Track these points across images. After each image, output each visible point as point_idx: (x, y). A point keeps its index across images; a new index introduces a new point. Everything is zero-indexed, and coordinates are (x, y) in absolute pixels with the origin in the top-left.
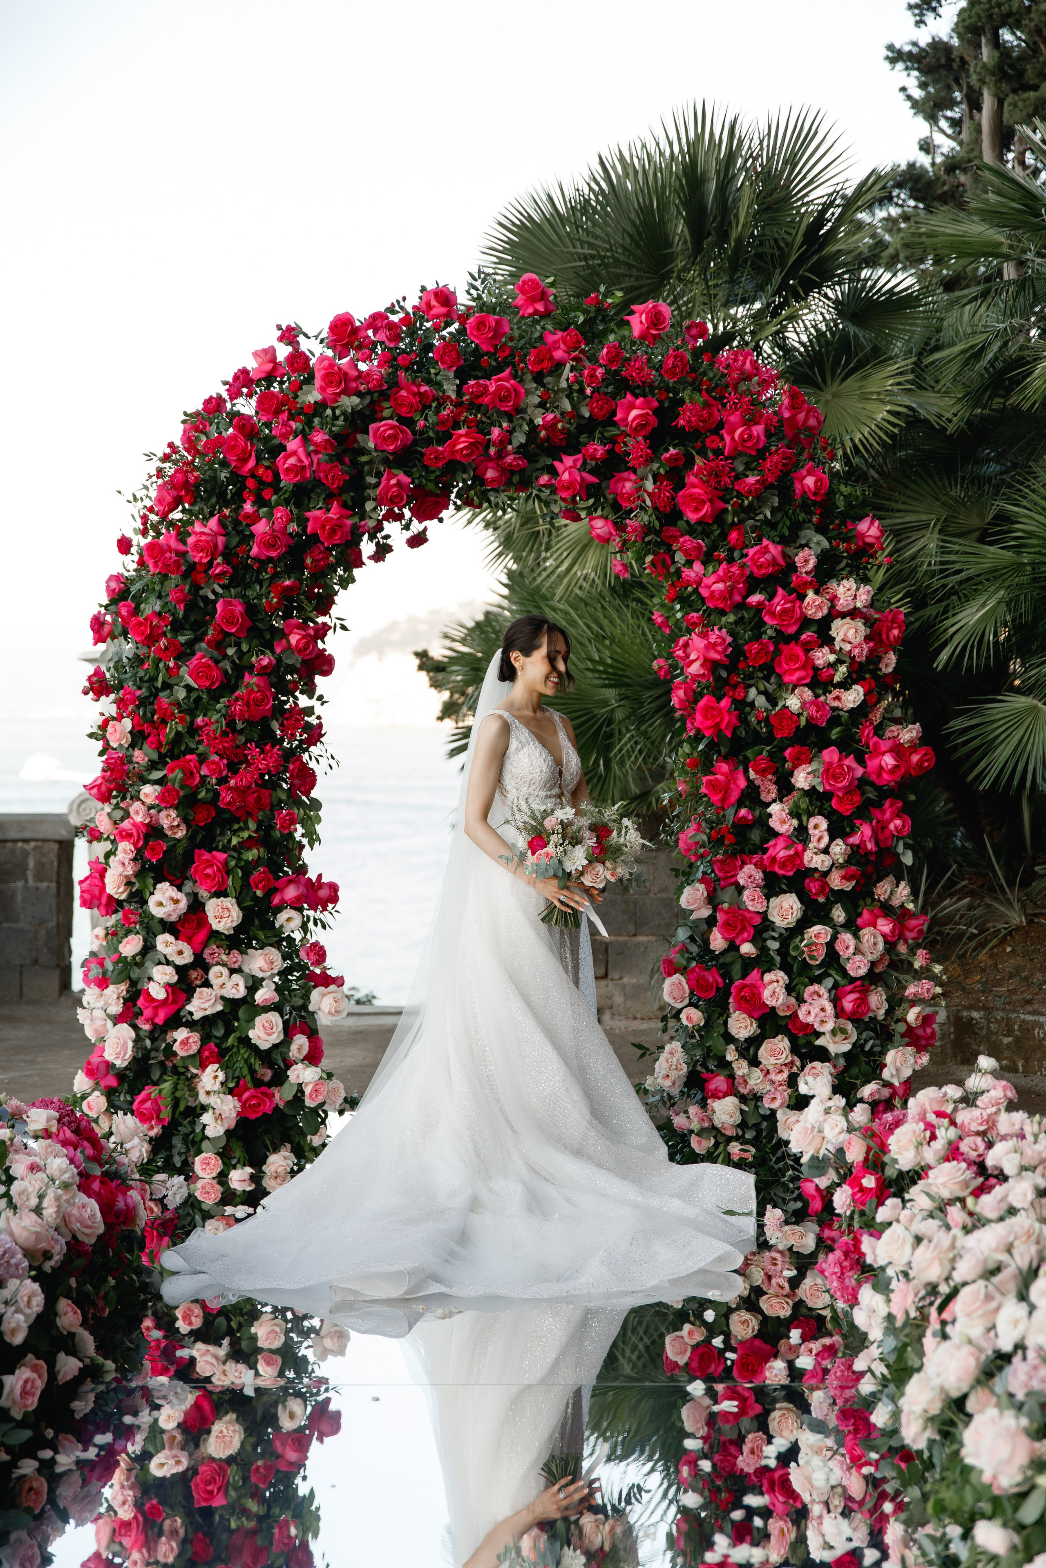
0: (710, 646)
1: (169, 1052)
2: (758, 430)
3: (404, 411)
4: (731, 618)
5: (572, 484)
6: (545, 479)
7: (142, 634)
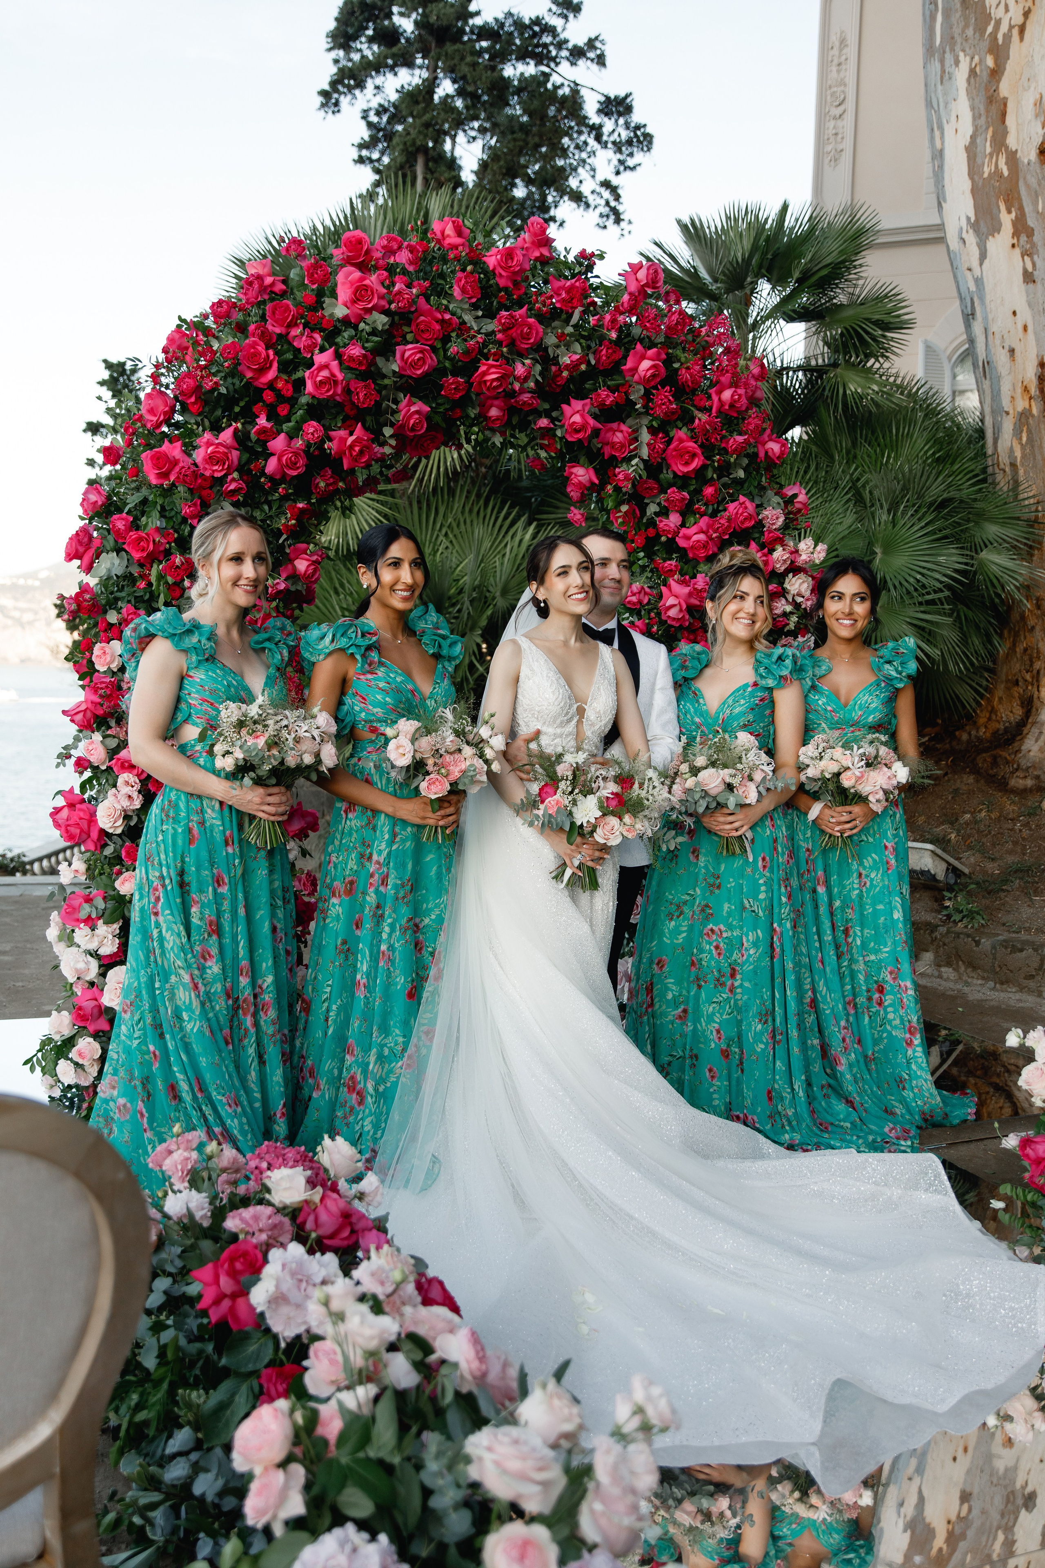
2: (741, 393)
3: (425, 337)
5: (583, 427)
6: (544, 422)
7: (143, 550)
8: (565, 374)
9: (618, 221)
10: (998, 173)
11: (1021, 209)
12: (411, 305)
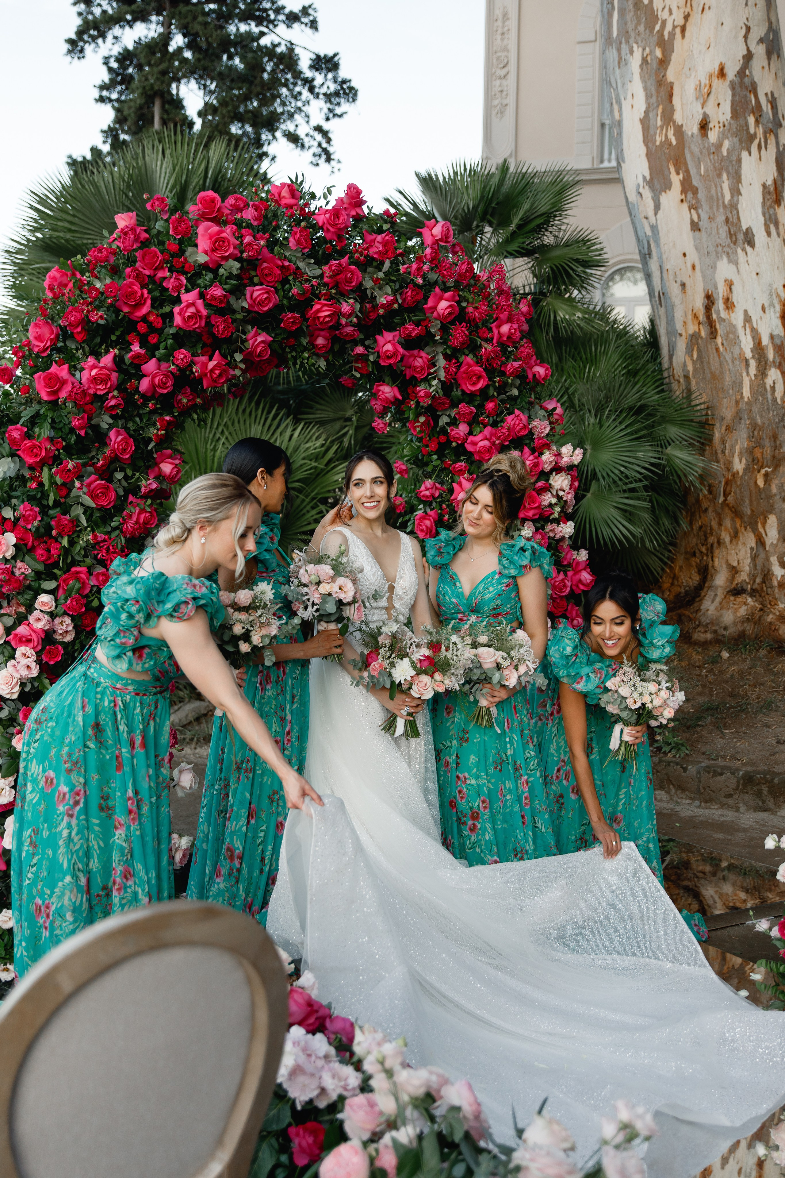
2: (516, 328)
3: (269, 280)
5: (395, 354)
6: (360, 350)
7: (36, 456)
8: (381, 311)
9: (329, 159)
10: (667, 142)
11: (687, 171)
12: (259, 254)
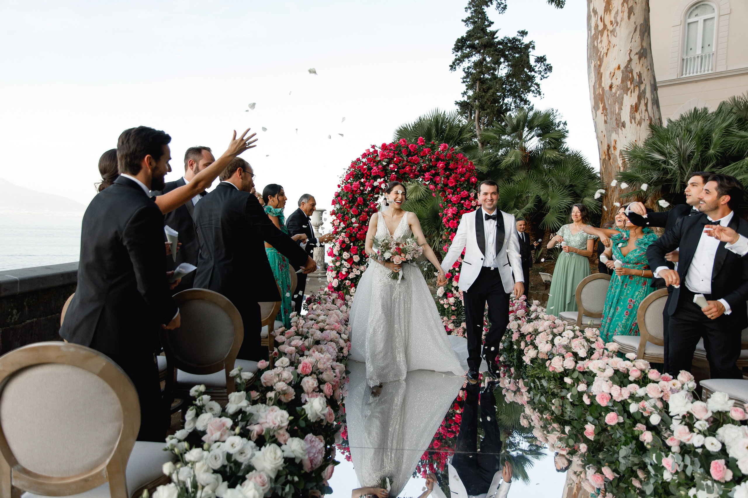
0: (453, 210)
1: (345, 284)
2: (464, 169)
3: (396, 163)
4: (457, 205)
